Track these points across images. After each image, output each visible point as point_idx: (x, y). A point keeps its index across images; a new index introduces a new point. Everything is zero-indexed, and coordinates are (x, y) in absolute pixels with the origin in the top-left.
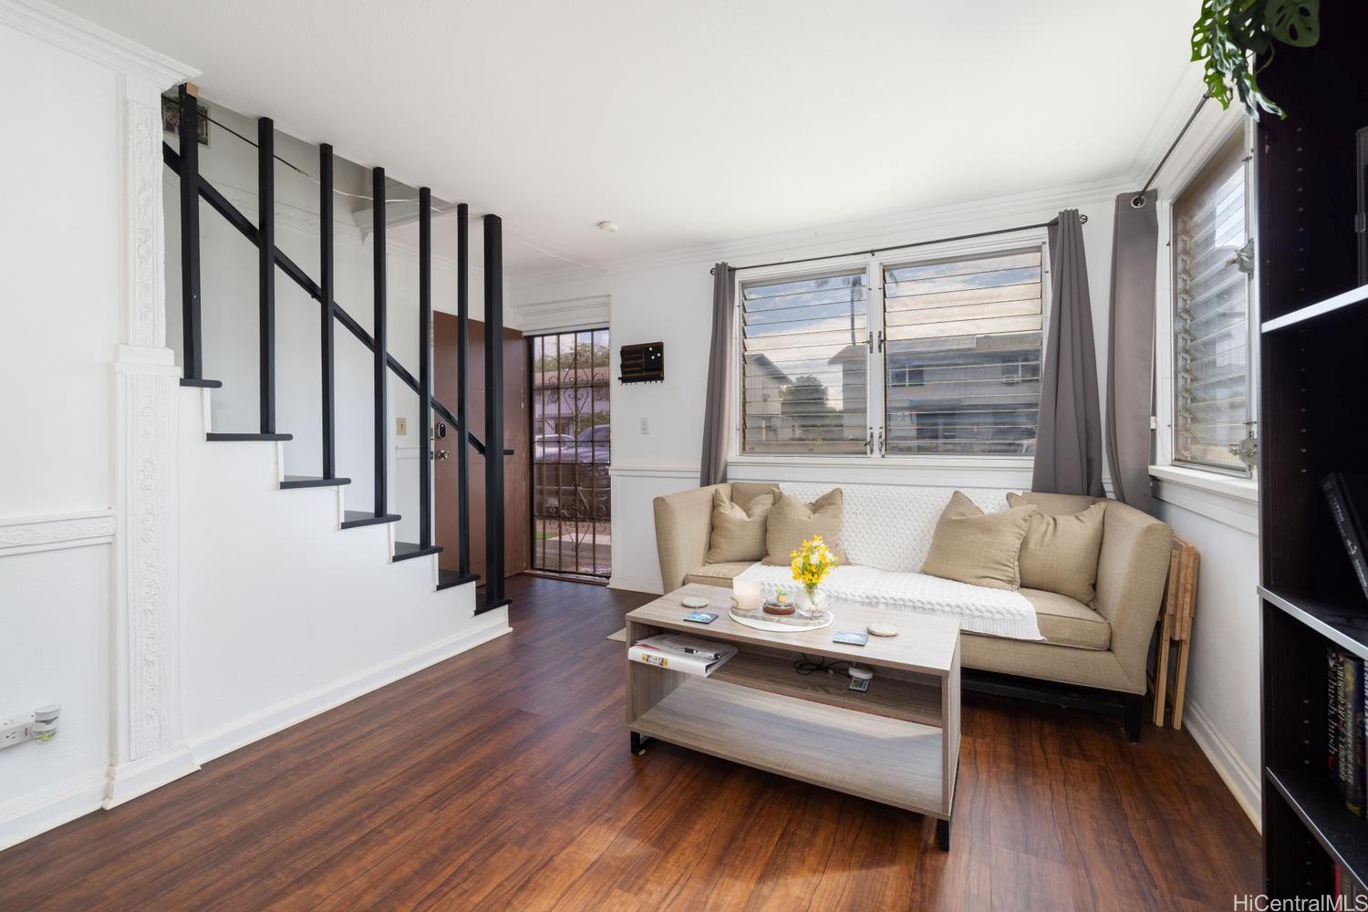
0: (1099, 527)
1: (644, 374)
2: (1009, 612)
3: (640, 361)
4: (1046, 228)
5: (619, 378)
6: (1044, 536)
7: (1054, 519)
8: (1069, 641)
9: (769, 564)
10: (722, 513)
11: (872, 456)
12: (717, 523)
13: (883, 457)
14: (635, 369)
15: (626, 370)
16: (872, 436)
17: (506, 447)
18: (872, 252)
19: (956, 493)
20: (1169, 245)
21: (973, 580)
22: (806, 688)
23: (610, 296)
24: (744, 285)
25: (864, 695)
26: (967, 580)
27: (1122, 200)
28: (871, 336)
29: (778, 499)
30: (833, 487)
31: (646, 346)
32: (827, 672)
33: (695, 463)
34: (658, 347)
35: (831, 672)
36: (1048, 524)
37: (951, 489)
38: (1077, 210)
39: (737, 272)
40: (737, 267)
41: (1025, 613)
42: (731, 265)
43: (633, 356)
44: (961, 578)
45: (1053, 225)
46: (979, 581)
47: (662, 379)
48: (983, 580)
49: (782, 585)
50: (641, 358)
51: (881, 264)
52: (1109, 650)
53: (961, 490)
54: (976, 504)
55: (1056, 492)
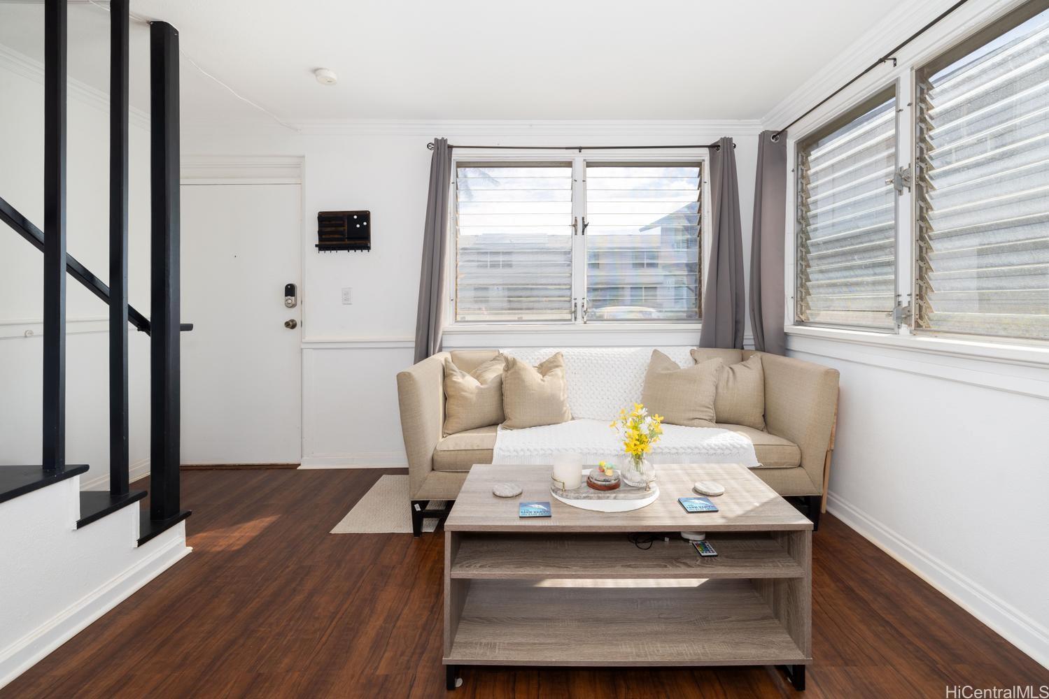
0: (762, 372)
1: (347, 242)
2: (734, 447)
3: (342, 229)
4: (707, 149)
5: (316, 246)
6: (728, 381)
7: (731, 368)
8: (776, 463)
9: (511, 428)
10: (455, 382)
11: (576, 322)
12: (451, 392)
13: (585, 323)
14: (336, 236)
15: (324, 237)
16: (576, 306)
17: (183, 321)
18: (580, 149)
19: (655, 351)
20: (793, 171)
21: (685, 422)
22: (666, 566)
23: (304, 157)
24: (460, 165)
25: (718, 559)
26: (682, 422)
27: (763, 136)
28: (576, 220)
29: (510, 365)
30: (554, 351)
31: (350, 214)
32: (664, 540)
33: (408, 332)
34: (365, 216)
35: (667, 539)
36: (728, 372)
37: (650, 348)
38: (732, 138)
39: (454, 149)
40: (454, 145)
41: (746, 446)
42: (450, 143)
43: (333, 222)
44: (676, 422)
45: (714, 147)
46: (690, 422)
47: (368, 248)
48: (693, 421)
49: (542, 449)
50: (342, 225)
51: (584, 160)
52: (800, 466)
53: (660, 349)
54: (673, 360)
55: (716, 347)
